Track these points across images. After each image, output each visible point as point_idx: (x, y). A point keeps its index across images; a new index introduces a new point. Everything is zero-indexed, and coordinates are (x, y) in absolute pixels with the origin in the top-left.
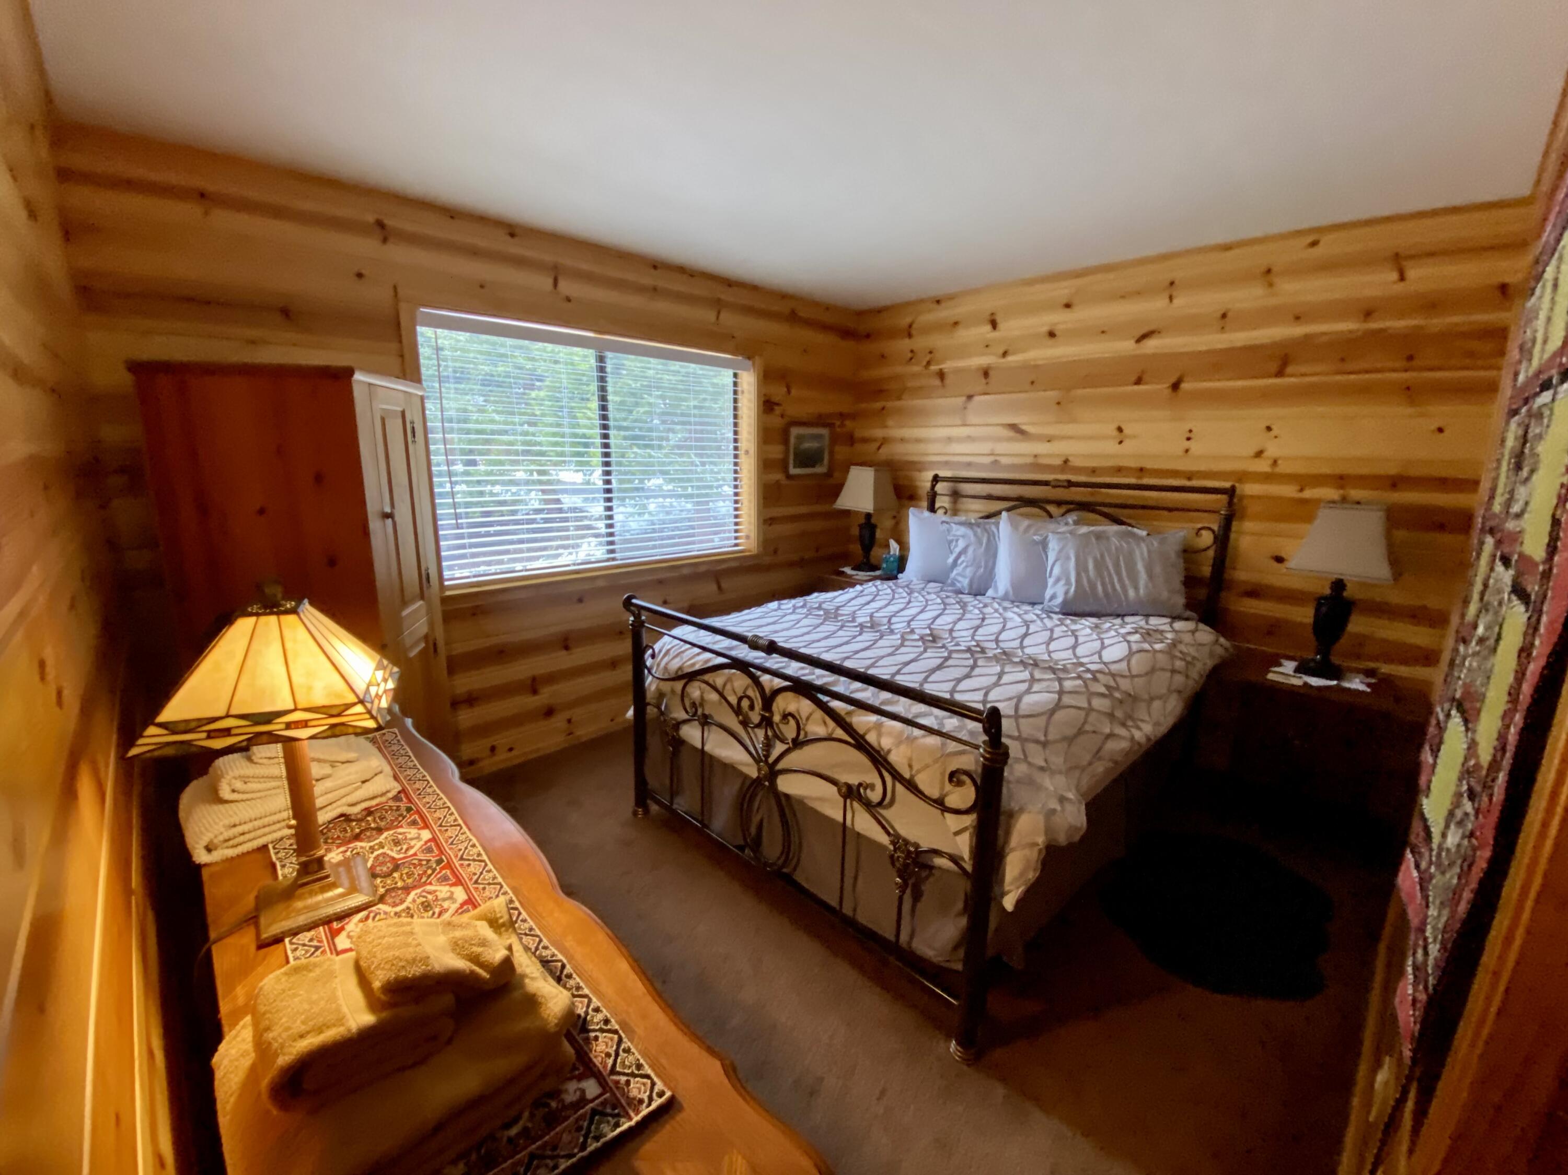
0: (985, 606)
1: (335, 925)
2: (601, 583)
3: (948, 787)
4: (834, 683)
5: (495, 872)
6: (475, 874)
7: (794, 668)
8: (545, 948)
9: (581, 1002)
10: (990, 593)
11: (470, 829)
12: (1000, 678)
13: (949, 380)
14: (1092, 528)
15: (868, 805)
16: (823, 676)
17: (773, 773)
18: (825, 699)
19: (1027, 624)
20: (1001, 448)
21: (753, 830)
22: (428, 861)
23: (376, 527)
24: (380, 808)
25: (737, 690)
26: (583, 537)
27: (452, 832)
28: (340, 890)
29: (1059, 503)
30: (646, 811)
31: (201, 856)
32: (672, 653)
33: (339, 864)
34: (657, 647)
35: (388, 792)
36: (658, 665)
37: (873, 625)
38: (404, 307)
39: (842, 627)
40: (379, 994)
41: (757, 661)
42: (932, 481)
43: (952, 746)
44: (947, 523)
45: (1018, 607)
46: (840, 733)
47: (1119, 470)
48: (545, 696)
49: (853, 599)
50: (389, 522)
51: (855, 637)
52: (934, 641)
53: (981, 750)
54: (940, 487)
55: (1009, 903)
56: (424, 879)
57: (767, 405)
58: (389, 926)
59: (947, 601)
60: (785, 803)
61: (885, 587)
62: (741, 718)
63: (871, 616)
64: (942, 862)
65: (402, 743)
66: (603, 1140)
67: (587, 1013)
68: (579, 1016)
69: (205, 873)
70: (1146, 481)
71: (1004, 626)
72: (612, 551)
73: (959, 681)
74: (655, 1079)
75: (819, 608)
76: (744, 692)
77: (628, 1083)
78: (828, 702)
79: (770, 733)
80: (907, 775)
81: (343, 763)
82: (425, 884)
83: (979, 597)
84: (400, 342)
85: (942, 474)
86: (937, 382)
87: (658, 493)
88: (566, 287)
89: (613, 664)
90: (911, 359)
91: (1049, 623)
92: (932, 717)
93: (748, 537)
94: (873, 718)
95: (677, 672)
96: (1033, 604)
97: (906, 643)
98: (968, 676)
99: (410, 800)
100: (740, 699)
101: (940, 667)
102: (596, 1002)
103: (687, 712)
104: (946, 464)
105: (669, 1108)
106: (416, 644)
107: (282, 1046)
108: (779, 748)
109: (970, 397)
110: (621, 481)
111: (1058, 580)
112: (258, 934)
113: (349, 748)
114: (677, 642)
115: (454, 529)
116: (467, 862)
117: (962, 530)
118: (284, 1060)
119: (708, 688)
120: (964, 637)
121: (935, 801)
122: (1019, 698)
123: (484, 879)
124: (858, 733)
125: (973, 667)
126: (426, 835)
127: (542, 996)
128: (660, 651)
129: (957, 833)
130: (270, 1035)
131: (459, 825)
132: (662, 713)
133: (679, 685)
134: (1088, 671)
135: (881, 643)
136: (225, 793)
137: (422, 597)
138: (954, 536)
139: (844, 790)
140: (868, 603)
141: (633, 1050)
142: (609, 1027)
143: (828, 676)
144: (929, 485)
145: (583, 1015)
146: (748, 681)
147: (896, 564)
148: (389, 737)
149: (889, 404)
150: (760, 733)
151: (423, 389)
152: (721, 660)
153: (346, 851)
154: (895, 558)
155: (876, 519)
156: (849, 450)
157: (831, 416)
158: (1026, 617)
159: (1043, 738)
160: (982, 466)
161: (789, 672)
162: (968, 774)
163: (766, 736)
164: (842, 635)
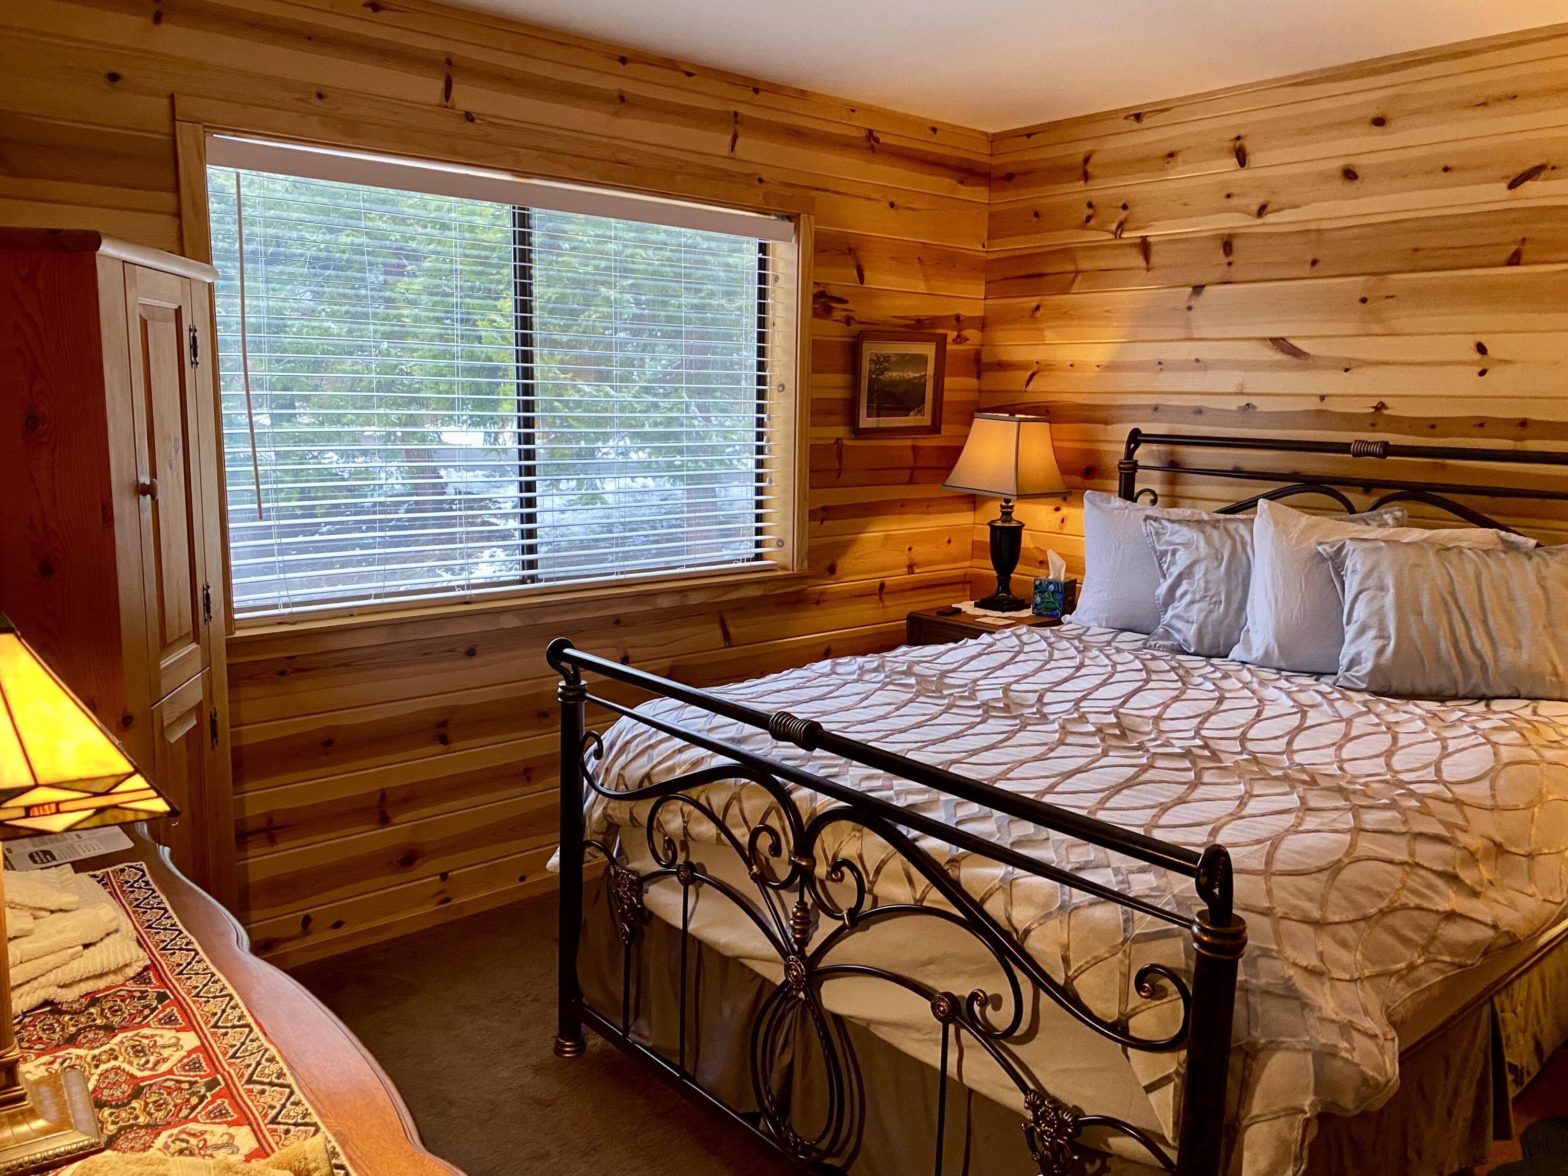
0: (1226, 676)
2: (511, 622)
3: (1135, 999)
4: (929, 805)
5: (307, 1105)
6: (272, 1107)
7: (855, 776)
10: (1236, 652)
11: (264, 1032)
12: (1243, 803)
13: (1158, 255)
14: (1428, 533)
15: (989, 1037)
16: (909, 792)
17: (814, 975)
18: (911, 833)
19: (1303, 709)
20: (1259, 381)
21: (775, 1082)
22: (192, 1084)
23: (125, 508)
24: (111, 993)
25: (748, 815)
26: (485, 551)
27: (234, 1037)
28: (40, 1123)
29: (1368, 486)
30: (580, 1046)
32: (633, 749)
33: (40, 1082)
34: (606, 737)
35: (127, 965)
36: (608, 770)
37: (1009, 708)
38: (185, 132)
39: (950, 707)
41: (787, 762)
42: (1129, 443)
43: (1144, 923)
44: (1156, 519)
45: (1287, 679)
46: (935, 898)
47: (1481, 425)
48: (403, 828)
49: (973, 658)
50: (147, 500)
51: (973, 726)
52: (1123, 736)
53: (1195, 929)
54: (1142, 454)
56: (184, 1112)
57: (819, 302)
59: (1153, 665)
61: (1036, 639)
62: (755, 869)
63: (1006, 689)
65: (154, 886)
71: (1259, 714)
72: (532, 565)
73: (1163, 809)
75: (908, 673)
76: (763, 821)
78: (916, 840)
79: (808, 899)
80: (1060, 980)
81: (53, 911)
82: (186, 1119)
83: (1215, 661)
84: (177, 189)
85: (1146, 428)
86: (1140, 261)
87: (621, 467)
88: (464, 96)
89: (528, 772)
90: (1089, 219)
91: (1345, 710)
93: (780, 543)
94: (999, 870)
95: (641, 783)
96: (1318, 675)
97: (1070, 739)
98: (1181, 801)
99: (163, 982)
100: (755, 834)
101: (1128, 784)
103: (658, 860)
104: (1155, 410)
106: (181, 719)
108: (826, 926)
109: (1198, 289)
111: (1364, 630)
113: (63, 887)
114: (645, 727)
116: (260, 1087)
117: (1186, 533)
119: (697, 813)
121: (1112, 1027)
122: (1275, 842)
123: (288, 1116)
124: (969, 899)
125: (1193, 785)
126: (190, 1040)
128: (612, 745)
129: (1149, 1089)
131: (248, 1026)
132: (613, 861)
133: (644, 809)
134: (1412, 794)
135: (1020, 738)
137: (196, 639)
138: (1169, 543)
139: (944, 1006)
140: (1002, 666)
143: (919, 792)
144: (1121, 448)
146: (770, 799)
147: (1060, 599)
148: (131, 876)
149: (1049, 300)
150: (791, 899)
151: (214, 273)
152: (722, 761)
153: (52, 1062)
154: (1055, 583)
155: (1022, 512)
156: (973, 382)
157: (935, 321)
158: (1303, 698)
159: (1316, 914)
160: (1221, 416)
161: (845, 782)
162: (1172, 974)
163: (802, 903)
164: (951, 722)
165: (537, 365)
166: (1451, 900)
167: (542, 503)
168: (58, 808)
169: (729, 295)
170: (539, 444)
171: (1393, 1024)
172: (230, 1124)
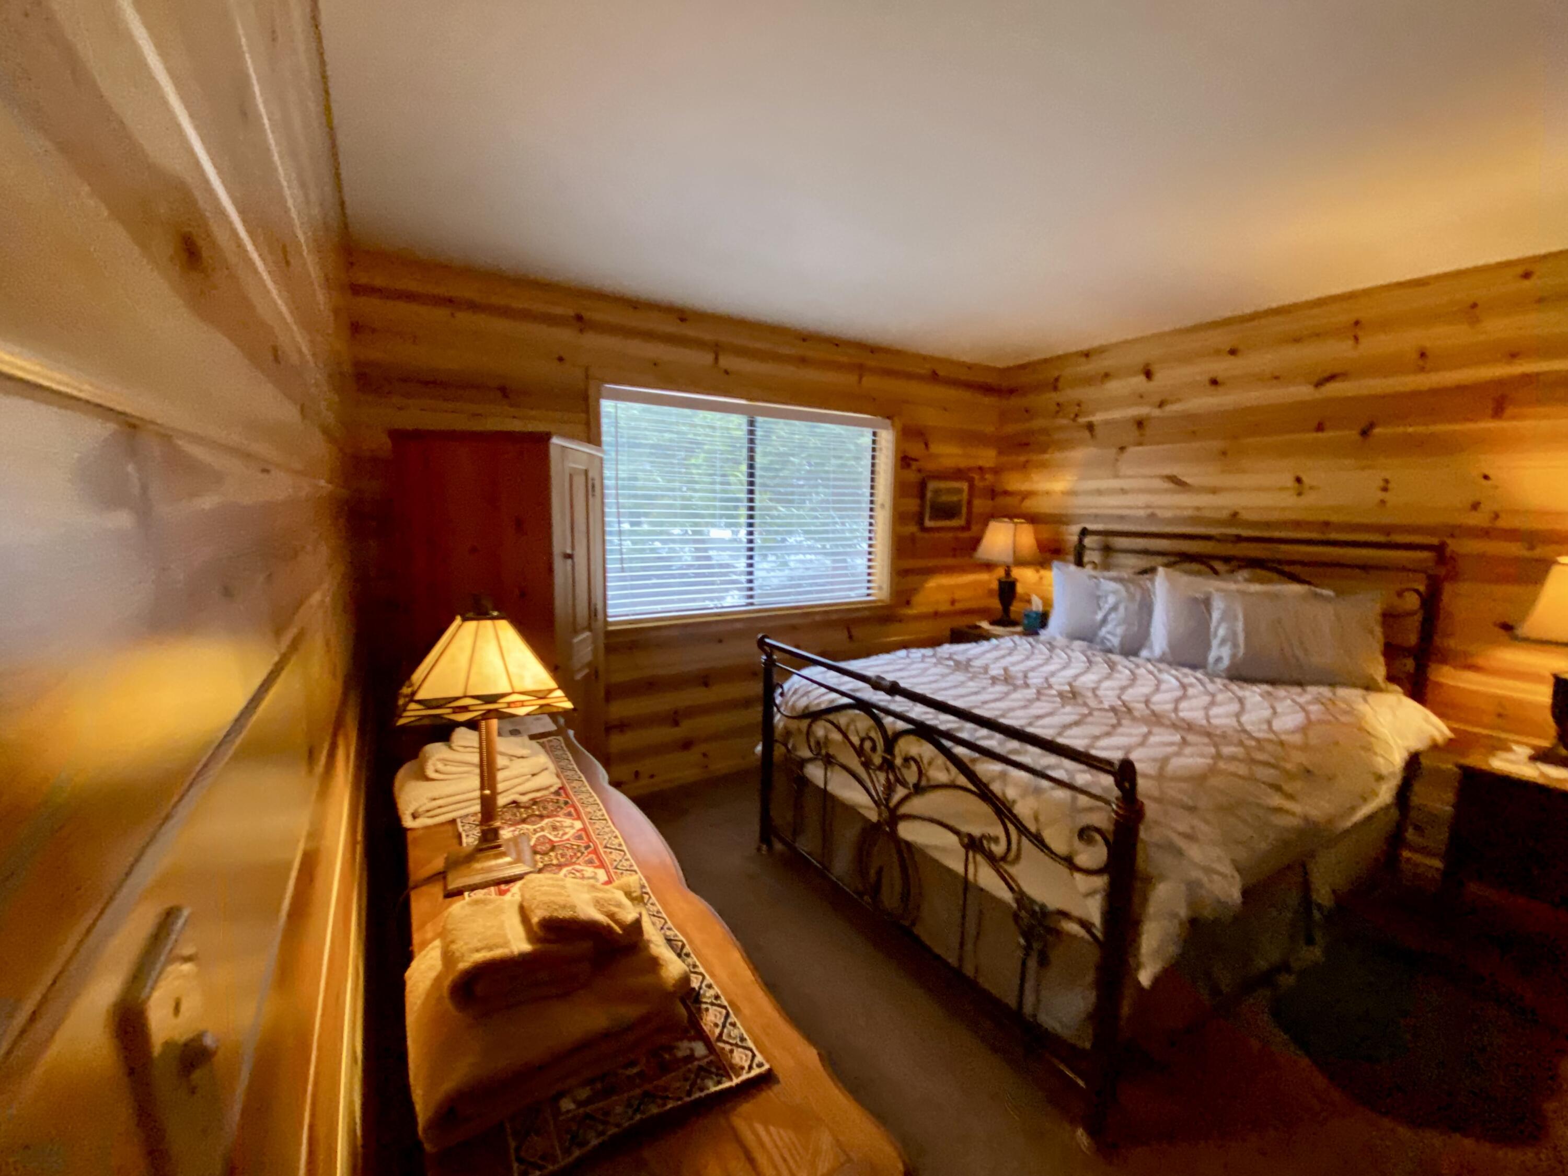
0: (1138, 666)
1: (503, 887)
2: (739, 626)
3: (1078, 845)
4: (960, 729)
5: (632, 861)
6: (615, 860)
7: (918, 712)
8: (669, 929)
9: (696, 978)
10: (1145, 653)
11: (613, 823)
12: (1146, 737)
13: (1098, 431)
14: (1267, 587)
15: (992, 859)
16: (949, 722)
17: (894, 817)
18: (948, 743)
19: (1184, 687)
20: (1159, 500)
21: (873, 876)
22: (578, 846)
23: (559, 565)
24: (544, 799)
25: (860, 731)
26: (727, 590)
27: (599, 825)
28: (508, 859)
29: (1226, 560)
30: (770, 846)
31: (408, 822)
32: (801, 692)
33: (509, 840)
34: (786, 686)
35: (551, 786)
36: (787, 703)
37: (1007, 678)
38: (592, 384)
39: (973, 678)
40: (536, 928)
41: (882, 704)
42: (1080, 535)
43: (1083, 800)
44: (1096, 578)
45: (1175, 669)
46: (962, 780)
47: (1298, 524)
48: (686, 728)
49: (987, 652)
50: (569, 561)
51: (986, 688)
52: (1074, 698)
53: (1114, 807)
54: (1088, 541)
55: (1145, 978)
56: (574, 860)
57: (904, 461)
58: (547, 879)
59: (1094, 659)
60: (907, 850)
61: (1024, 643)
62: (863, 759)
63: (1006, 669)
64: (1073, 928)
65: (565, 749)
66: (706, 1092)
67: (700, 988)
68: (694, 989)
69: (410, 836)
70: (1334, 536)
71: (1157, 688)
72: (751, 597)
73: (1097, 738)
74: (756, 1052)
75: (950, 658)
76: (867, 734)
77: (732, 1051)
78: (951, 748)
79: (891, 777)
80: (1033, 829)
81: (519, 758)
82: (574, 863)
83: (1130, 658)
84: (587, 412)
85: (1090, 527)
86: (1087, 434)
87: (798, 548)
88: (725, 362)
89: (746, 703)
90: (1058, 412)
91: (1211, 687)
92: (1063, 768)
93: (880, 588)
94: (997, 767)
95: (804, 710)
96: (1194, 667)
97: (1043, 698)
98: (1109, 734)
99: (567, 795)
100: (862, 740)
101: (1076, 723)
102: (709, 980)
103: (811, 751)
104: (1096, 518)
105: (767, 1079)
106: (580, 670)
107: (463, 956)
108: (901, 792)
109: (1122, 449)
110: (764, 540)
111: (1223, 642)
112: (445, 887)
113: (524, 746)
114: (805, 681)
115: (619, 572)
116: (610, 850)
117: (1113, 586)
118: (463, 966)
119: (833, 727)
120: (1109, 694)
121: (1063, 859)
122: (1165, 760)
123: (623, 866)
124: (980, 781)
125: (1114, 727)
126: (578, 825)
127: (663, 960)
128: (789, 690)
129: (1088, 896)
130: (454, 947)
131: (605, 820)
132: (789, 751)
133: (804, 724)
134: (1253, 738)
135: (1013, 696)
136: (430, 773)
137: (590, 629)
138: (1104, 591)
139: (966, 840)
140: (1004, 657)
141: (738, 1024)
142: (719, 1002)
143: (954, 722)
144: (1075, 538)
145: (697, 989)
146: (871, 722)
147: (1039, 621)
148: (555, 743)
149: (1035, 457)
150: (882, 777)
151: (602, 451)
152: (846, 700)
153: (514, 831)
154: (1037, 613)
155: (1017, 573)
156: (990, 502)
157: (970, 469)
158: (1186, 681)
159: (1190, 803)
160: (1136, 520)
161: (913, 715)
162: (1098, 830)
163: (888, 779)
164: (972, 685)
165: (757, 496)
166: (1276, 800)
167: (757, 566)
168: (522, 704)
169: (857, 458)
170: (756, 537)
171: (1238, 870)
172: (596, 867)
